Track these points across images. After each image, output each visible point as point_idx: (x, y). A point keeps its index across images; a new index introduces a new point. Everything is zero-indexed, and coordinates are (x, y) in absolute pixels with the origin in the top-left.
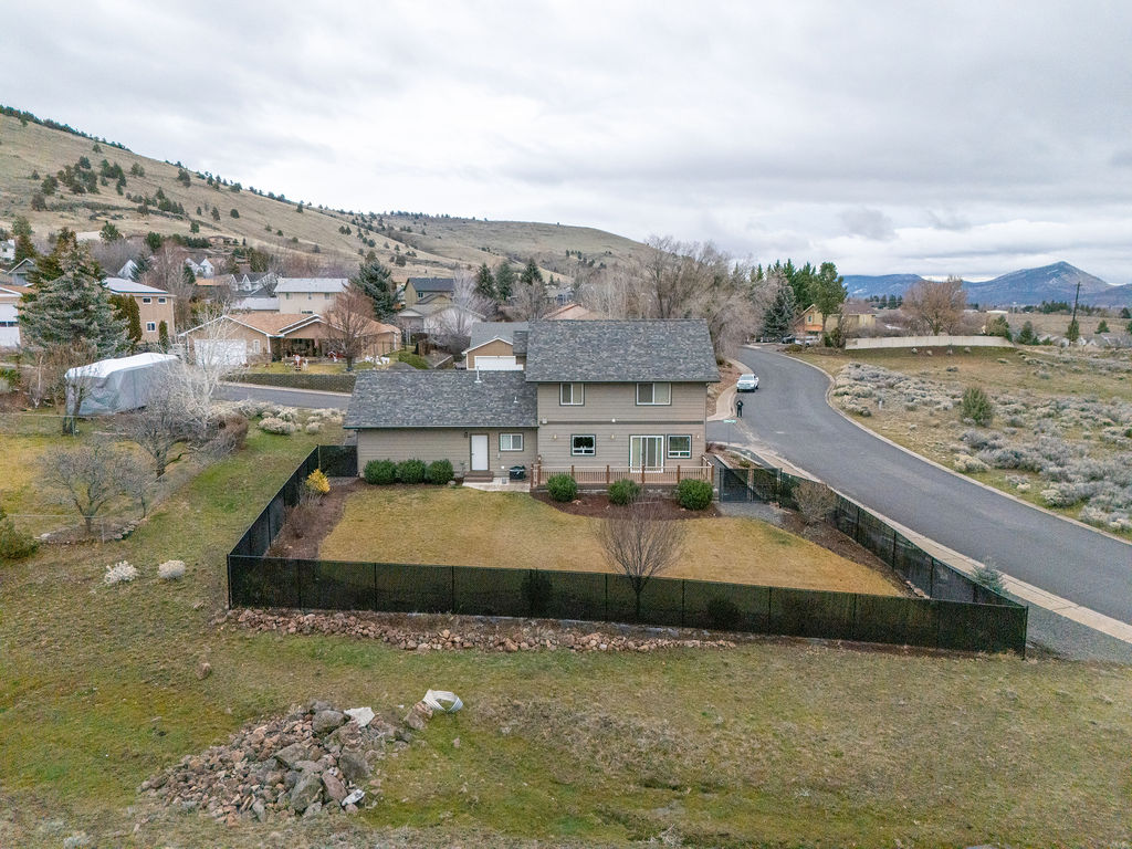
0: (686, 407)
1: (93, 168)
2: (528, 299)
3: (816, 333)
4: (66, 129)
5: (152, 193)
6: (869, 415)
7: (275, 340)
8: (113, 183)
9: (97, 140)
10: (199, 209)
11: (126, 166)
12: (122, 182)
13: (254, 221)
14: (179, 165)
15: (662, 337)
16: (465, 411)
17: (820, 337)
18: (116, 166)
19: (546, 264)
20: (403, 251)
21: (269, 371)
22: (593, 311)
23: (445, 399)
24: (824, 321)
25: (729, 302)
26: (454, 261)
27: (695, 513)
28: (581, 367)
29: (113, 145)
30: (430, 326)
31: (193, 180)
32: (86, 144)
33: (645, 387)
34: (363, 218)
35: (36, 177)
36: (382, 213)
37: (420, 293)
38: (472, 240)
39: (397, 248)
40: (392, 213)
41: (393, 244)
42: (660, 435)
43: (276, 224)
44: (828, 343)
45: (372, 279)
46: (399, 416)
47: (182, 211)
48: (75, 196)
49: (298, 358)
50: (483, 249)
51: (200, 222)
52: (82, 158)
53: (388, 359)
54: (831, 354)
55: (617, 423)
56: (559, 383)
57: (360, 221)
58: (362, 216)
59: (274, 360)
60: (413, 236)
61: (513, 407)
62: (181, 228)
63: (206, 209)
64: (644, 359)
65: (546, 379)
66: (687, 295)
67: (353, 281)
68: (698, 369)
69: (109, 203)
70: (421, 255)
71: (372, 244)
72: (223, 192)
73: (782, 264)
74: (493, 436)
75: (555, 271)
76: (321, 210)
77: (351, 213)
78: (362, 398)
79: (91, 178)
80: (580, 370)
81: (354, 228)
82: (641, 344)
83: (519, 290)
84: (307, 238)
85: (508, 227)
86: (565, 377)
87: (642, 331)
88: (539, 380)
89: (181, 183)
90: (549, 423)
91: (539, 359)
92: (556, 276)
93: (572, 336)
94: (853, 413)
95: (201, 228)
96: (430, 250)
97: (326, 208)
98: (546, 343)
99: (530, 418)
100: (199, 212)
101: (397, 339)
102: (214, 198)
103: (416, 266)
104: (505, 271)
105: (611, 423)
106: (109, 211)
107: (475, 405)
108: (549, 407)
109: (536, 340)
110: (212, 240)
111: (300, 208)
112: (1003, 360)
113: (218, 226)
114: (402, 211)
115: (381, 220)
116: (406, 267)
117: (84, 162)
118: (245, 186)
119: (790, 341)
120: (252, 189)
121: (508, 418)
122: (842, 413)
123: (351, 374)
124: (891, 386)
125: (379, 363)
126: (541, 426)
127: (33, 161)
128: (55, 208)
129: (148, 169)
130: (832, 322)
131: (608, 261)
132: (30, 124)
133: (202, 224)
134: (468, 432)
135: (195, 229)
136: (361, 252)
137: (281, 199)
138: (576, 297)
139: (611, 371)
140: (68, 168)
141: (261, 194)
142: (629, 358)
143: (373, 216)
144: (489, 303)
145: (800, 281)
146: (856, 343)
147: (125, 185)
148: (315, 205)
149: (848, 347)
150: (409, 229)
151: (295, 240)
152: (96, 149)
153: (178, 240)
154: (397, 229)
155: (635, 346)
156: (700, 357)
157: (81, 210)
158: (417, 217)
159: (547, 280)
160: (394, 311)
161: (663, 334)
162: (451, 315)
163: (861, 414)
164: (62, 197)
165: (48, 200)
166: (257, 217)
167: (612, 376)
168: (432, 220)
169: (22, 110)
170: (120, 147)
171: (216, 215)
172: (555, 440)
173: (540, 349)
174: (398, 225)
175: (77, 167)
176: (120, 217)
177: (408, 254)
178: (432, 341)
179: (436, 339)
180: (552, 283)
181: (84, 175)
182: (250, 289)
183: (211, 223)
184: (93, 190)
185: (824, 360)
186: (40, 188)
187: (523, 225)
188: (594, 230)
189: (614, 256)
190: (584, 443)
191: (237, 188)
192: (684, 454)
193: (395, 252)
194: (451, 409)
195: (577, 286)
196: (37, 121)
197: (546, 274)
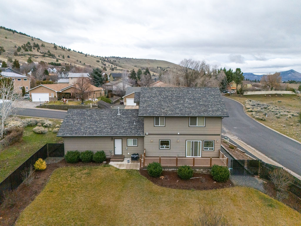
0: (213, 128)
1: (31, 45)
2: (145, 79)
3: (234, 90)
4: (25, 35)
5: (47, 51)
6: (265, 120)
7: (58, 93)
8: (36, 49)
9: (33, 37)
10: (59, 55)
11: (40, 44)
12: (39, 48)
13: (73, 59)
14: (54, 44)
15: (200, 95)
16: (111, 129)
17: (235, 91)
18: (37, 44)
19: (152, 70)
20: (113, 67)
21: (55, 104)
22: (165, 83)
23: (104, 122)
24: (237, 86)
25: (210, 80)
26: (127, 69)
27: (221, 184)
28: (164, 109)
29: (37, 39)
30: (114, 88)
31: (58, 48)
32: (30, 39)
33: (193, 119)
34: (103, 58)
35: (16, 47)
36: (108, 57)
37: (114, 78)
38: (132, 64)
39: (112, 66)
40: (111, 57)
41: (111, 65)
42: (200, 140)
43: (79, 60)
44: (238, 93)
45: (96, 73)
46: (82, 130)
47: (54, 56)
48: (26, 52)
49: (65, 100)
50: (135, 66)
51: (59, 59)
52: (28, 42)
53: (97, 99)
54: (239, 96)
55: (180, 135)
56: (154, 117)
57: (102, 59)
58: (103, 57)
59: (58, 100)
60: (116, 63)
61: (133, 126)
62: (54, 60)
63: (61, 55)
64: (193, 105)
65: (148, 115)
66: (196, 78)
67: (91, 74)
68: (218, 110)
69: (34, 54)
70: (118, 68)
71: (105, 65)
72: (66, 51)
73: (222, 69)
74: (124, 140)
75: (154, 72)
76: (92, 56)
77: (100, 57)
78: (67, 122)
79: (30, 47)
80: (163, 111)
81: (100, 61)
82: (191, 98)
83: (143, 76)
84: (88, 63)
85: (142, 60)
86: (157, 114)
87: (190, 92)
88: (145, 115)
89: (54, 49)
90: (149, 134)
91: (145, 105)
92: (154, 73)
93: (159, 95)
94: (258, 119)
95: (59, 60)
96: (120, 67)
97: (93, 55)
98: (148, 98)
99: (141, 132)
100: (59, 56)
101: (103, 92)
102: (63, 53)
103: (117, 71)
104: (140, 72)
105: (177, 134)
106: (35, 56)
107: (117, 125)
108: (149, 127)
109: (144, 97)
110: (62, 64)
111: (86, 55)
112: (294, 98)
113: (64, 60)
114: (114, 56)
115: (108, 59)
116: (114, 71)
117: (29, 43)
118: (72, 50)
119: (226, 92)
120: (74, 50)
121: (131, 131)
122: (254, 119)
123: (82, 105)
124: (265, 108)
125: (94, 101)
126: (146, 136)
127: (15, 43)
128: (20, 55)
129: (46, 45)
130: (239, 86)
131: (168, 69)
132: (15, 33)
133: (60, 59)
134: (113, 138)
135: (57, 61)
136: (102, 67)
137: (81, 53)
138: (160, 79)
139: (178, 111)
140: (24, 45)
141: (76, 52)
142: (186, 105)
143: (106, 58)
144: (134, 81)
145: (228, 74)
146: (247, 93)
147: (39, 49)
148: (90, 55)
149: (245, 94)
150: (115, 61)
151: (84, 64)
152: (32, 40)
153: (52, 64)
154: (112, 61)
155: (188, 99)
156: (218, 105)
157: (27, 56)
158: (117, 58)
159: (152, 75)
160: (103, 83)
161: (200, 94)
162: (121, 85)
163: (262, 120)
164: (22, 52)
165: (18, 53)
166: (74, 58)
167: (178, 113)
168: (121, 58)
169: (14, 30)
170: (39, 39)
171: (63, 57)
172: (152, 142)
173: (145, 101)
174: (112, 60)
175: (27, 44)
176: (38, 58)
177: (115, 68)
178: (114, 93)
179: (115, 92)
180: (153, 75)
181: (29, 47)
182: (64, 77)
183: (62, 59)
184: (31, 50)
185: (238, 98)
186: (16, 50)
187: (145, 60)
188: (165, 61)
189: (170, 68)
190: (165, 143)
191: (69, 50)
192: (211, 149)
193: (111, 67)
194: (106, 127)
195: (160, 75)
196: (17, 33)
197: (152, 73)
